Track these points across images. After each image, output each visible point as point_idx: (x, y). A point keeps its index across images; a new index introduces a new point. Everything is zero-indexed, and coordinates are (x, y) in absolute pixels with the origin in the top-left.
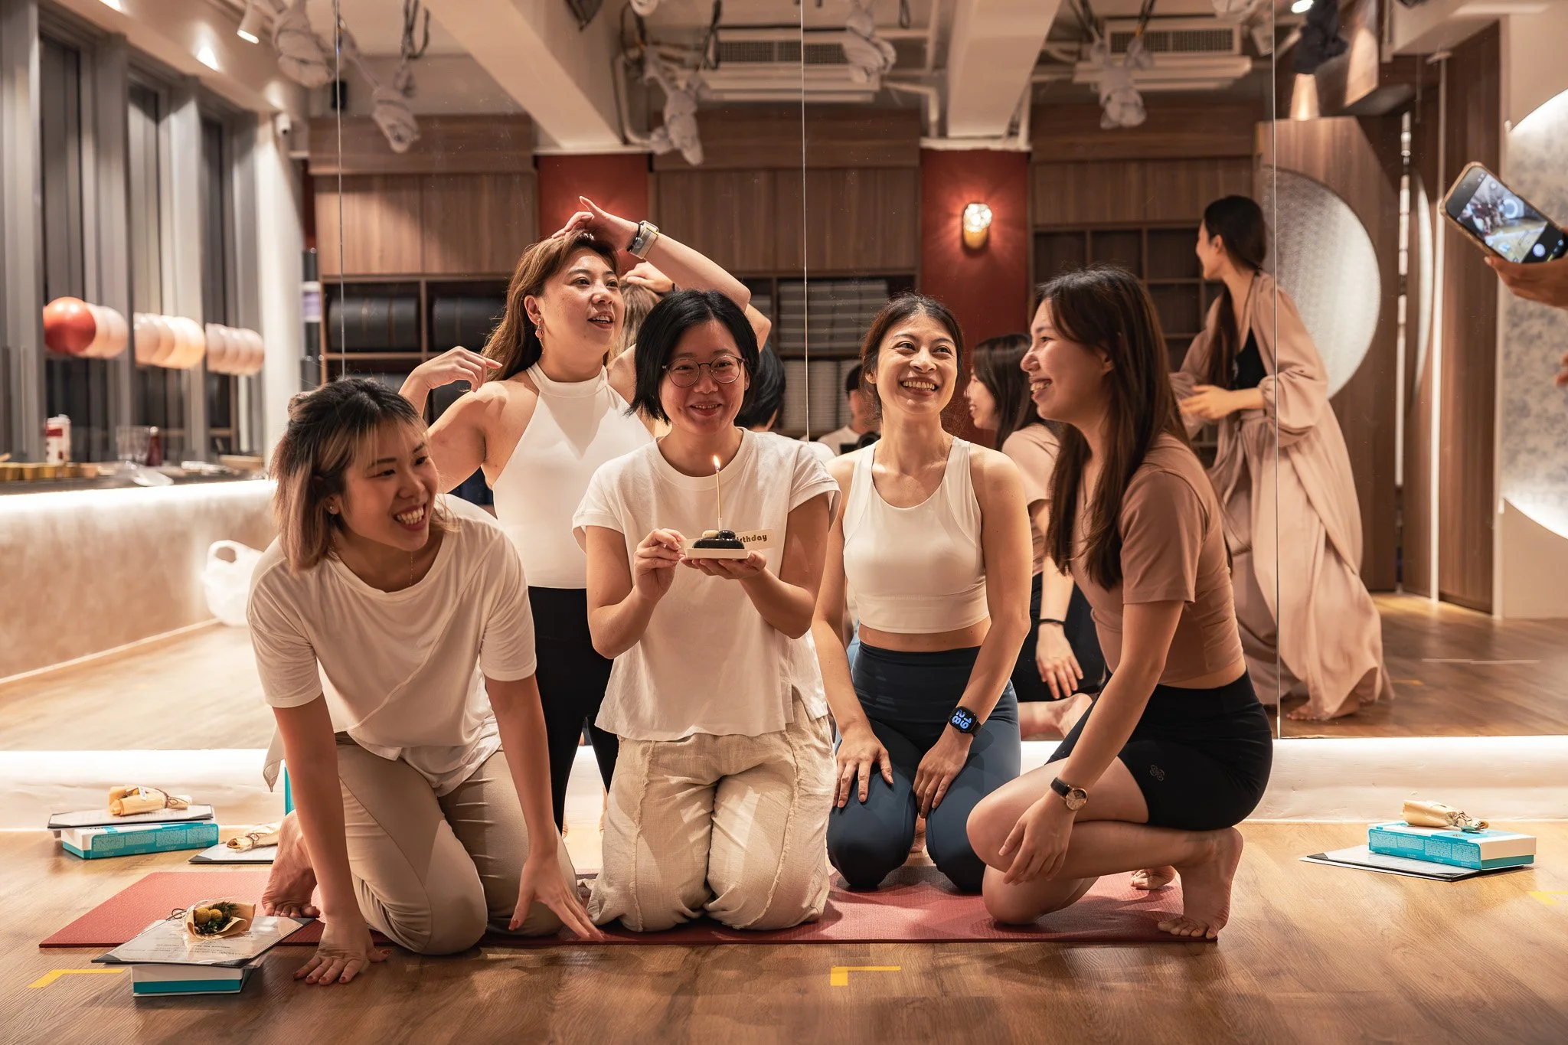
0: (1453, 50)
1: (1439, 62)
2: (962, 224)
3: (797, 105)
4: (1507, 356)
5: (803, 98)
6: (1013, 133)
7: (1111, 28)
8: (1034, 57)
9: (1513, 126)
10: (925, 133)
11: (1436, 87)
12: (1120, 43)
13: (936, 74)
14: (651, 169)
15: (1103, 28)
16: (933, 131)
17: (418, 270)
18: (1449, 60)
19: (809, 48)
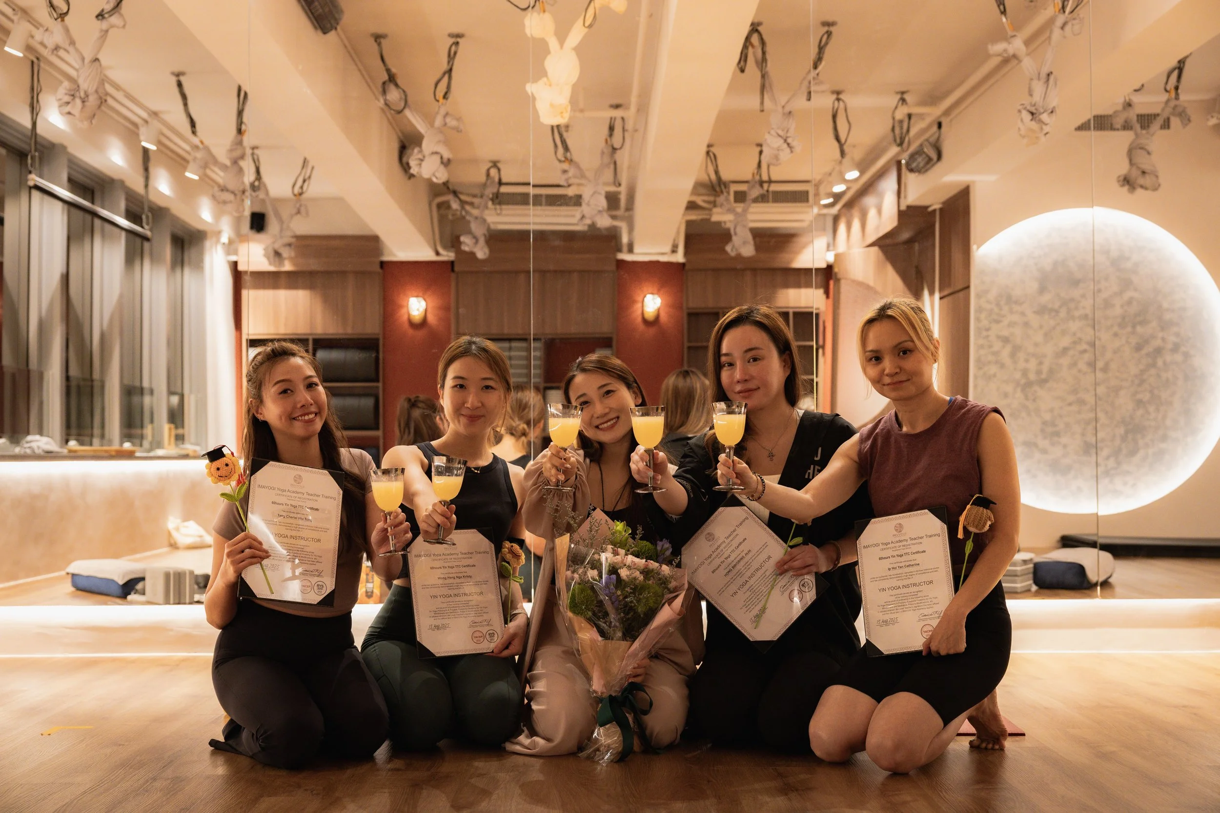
0: (944, 203)
1: (935, 211)
2: (643, 306)
3: (527, 233)
4: (975, 386)
5: (531, 227)
6: (674, 251)
7: (734, 188)
8: (684, 204)
9: (978, 248)
10: (620, 250)
11: (933, 225)
12: (740, 197)
13: (627, 214)
14: (453, 270)
15: (729, 188)
16: (625, 248)
17: (308, 331)
18: (941, 210)
19: (536, 197)
